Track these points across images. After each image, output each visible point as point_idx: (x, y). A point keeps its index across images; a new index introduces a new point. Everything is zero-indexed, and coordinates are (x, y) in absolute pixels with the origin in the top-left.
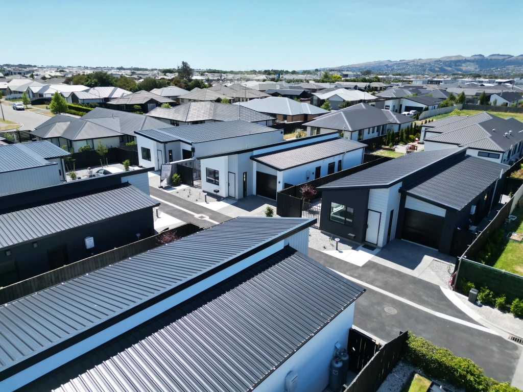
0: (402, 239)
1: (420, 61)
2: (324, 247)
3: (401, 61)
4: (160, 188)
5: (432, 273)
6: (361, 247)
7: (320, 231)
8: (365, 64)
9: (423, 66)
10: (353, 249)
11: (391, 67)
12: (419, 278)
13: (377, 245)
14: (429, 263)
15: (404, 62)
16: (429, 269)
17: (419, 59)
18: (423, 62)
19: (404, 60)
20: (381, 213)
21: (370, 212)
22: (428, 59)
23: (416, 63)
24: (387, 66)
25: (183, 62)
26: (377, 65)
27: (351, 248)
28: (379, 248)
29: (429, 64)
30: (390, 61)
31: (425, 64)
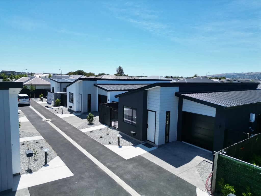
0: (183, 142)
1: (252, 73)
2: (110, 143)
3: (241, 73)
4: (46, 107)
5: (197, 172)
6: (141, 145)
7: (118, 132)
8: (221, 74)
9: (254, 76)
10: (133, 146)
11: (235, 76)
12: (178, 176)
13: (154, 143)
14: (198, 163)
15: (243, 73)
16: (196, 169)
17: (251, 72)
18: (254, 74)
19: (242, 73)
20: (155, 112)
21: (149, 112)
22: (256, 73)
23: (249, 74)
24: (233, 75)
25: (119, 67)
26: (228, 75)
27: (132, 144)
28: (156, 146)
29: (257, 75)
30: (234, 73)
31: (255, 75)
